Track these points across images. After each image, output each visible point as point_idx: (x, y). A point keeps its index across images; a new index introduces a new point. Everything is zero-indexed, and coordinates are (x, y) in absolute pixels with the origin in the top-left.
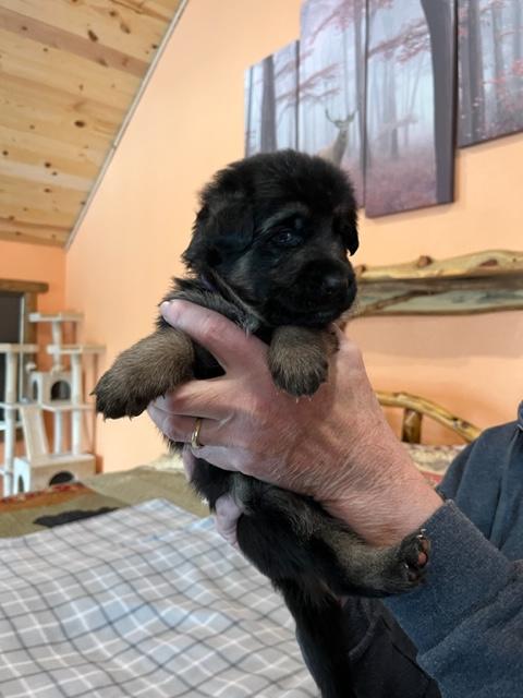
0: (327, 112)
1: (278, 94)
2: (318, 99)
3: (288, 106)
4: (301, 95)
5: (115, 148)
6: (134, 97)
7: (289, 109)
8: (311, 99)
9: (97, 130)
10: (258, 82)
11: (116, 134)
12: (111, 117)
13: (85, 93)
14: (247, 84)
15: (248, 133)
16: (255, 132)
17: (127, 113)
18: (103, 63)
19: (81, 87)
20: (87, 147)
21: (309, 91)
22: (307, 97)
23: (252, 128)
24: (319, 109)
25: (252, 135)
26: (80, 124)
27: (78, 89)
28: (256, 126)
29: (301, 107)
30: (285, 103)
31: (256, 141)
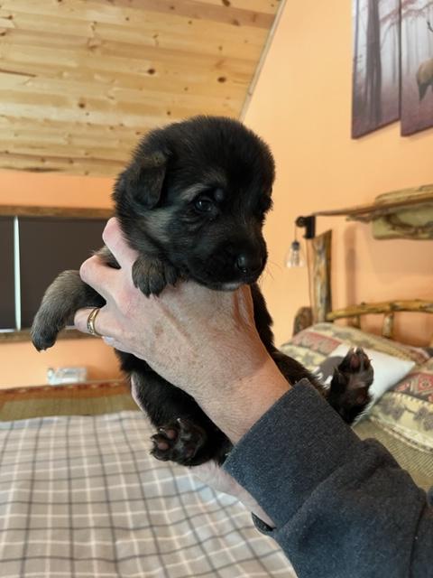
1: (381, 16)
2: (420, 11)
3: (392, 24)
4: (403, 12)
7: (392, 29)
8: (413, 13)
9: (235, 82)
11: (251, 83)
12: (245, 69)
13: (225, 52)
15: (355, 60)
16: (361, 56)
17: (258, 62)
18: (236, 23)
19: (221, 48)
20: (228, 98)
21: (410, 6)
22: (410, 12)
23: (359, 54)
24: (422, 22)
25: (359, 59)
26: (222, 80)
27: (217, 50)
28: (363, 51)
29: (403, 24)
30: (388, 22)
31: (362, 65)
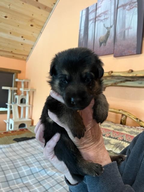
0: (104, 25)
1: (90, 19)
2: (102, 20)
3: (93, 22)
4: (97, 19)
5: (41, 33)
6: (47, 18)
7: (93, 23)
8: (100, 20)
9: (36, 27)
10: (84, 15)
11: (42, 29)
12: (41, 24)
13: (34, 16)
14: (81, 15)
15: (80, 30)
16: (82, 30)
17: (45, 23)
18: (39, 8)
19: (33, 15)
20: (33, 32)
21: (99, 18)
22: (98, 20)
24: (102, 24)
25: (81, 31)
26: (32, 25)
27: (32, 15)
28: (83, 28)
29: (96, 23)
30: (92, 21)
31: (82, 32)
